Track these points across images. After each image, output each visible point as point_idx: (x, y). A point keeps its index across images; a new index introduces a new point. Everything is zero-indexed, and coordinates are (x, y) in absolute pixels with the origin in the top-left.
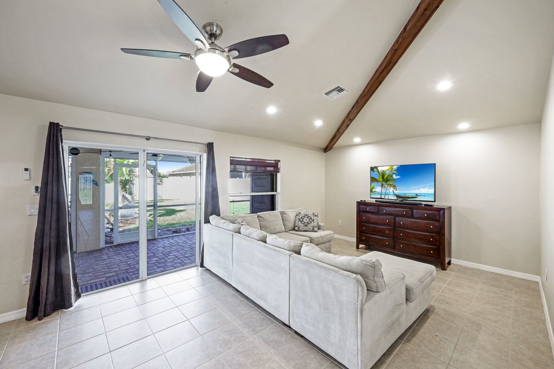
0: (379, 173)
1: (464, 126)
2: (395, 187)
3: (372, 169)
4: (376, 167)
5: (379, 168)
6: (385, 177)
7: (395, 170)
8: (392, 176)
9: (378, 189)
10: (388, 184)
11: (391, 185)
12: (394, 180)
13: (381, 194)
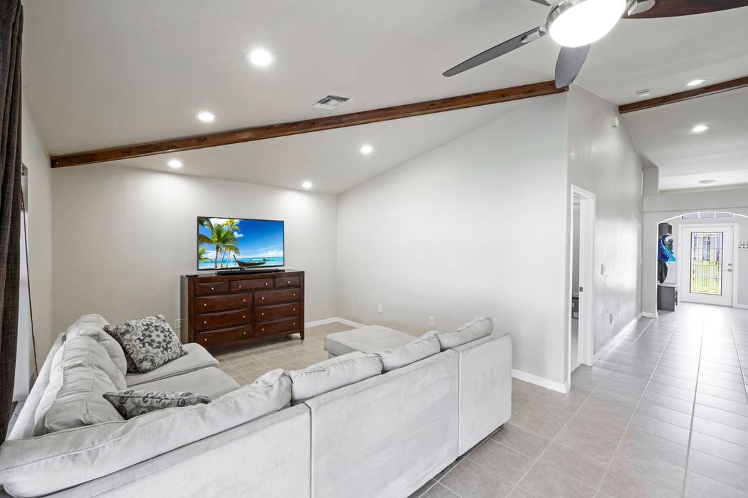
0: (212, 228)
1: (307, 185)
2: (236, 250)
3: (201, 221)
4: (207, 219)
5: (211, 220)
6: (222, 236)
7: (237, 225)
8: (232, 234)
9: (211, 254)
10: (227, 246)
11: (231, 248)
12: (235, 240)
13: (216, 262)
